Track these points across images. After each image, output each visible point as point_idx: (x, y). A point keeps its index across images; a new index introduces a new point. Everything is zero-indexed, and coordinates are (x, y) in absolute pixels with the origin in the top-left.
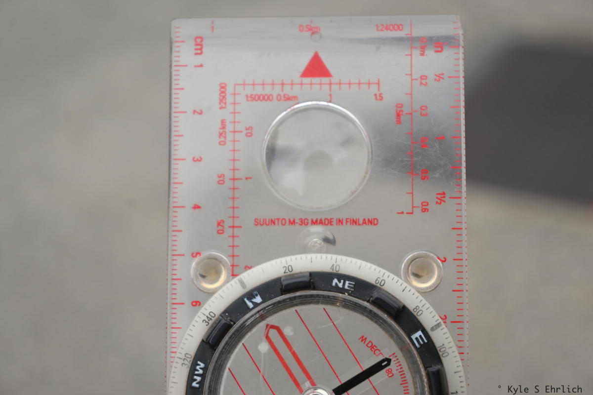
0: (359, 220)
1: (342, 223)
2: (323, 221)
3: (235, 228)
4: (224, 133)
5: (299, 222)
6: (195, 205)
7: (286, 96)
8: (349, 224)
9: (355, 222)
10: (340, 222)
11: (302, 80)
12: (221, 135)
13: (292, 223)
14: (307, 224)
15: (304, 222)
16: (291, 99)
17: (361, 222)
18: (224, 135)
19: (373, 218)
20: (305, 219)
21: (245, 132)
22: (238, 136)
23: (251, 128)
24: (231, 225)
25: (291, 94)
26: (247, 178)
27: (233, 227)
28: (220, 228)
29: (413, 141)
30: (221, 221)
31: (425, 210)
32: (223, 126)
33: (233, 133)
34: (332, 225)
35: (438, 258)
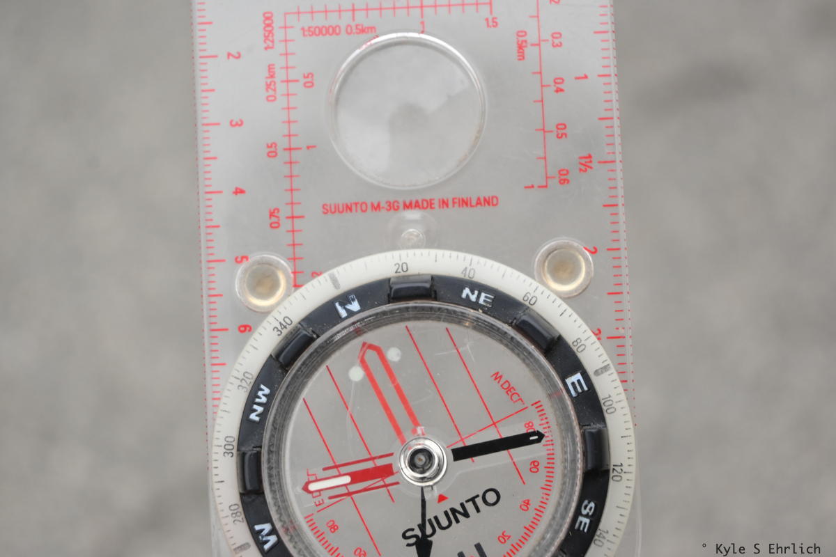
0: (470, 198)
1: (447, 206)
2: (420, 204)
3: (295, 220)
4: (273, 83)
5: (386, 206)
6: (237, 189)
7: (360, 27)
8: (456, 205)
9: (465, 203)
10: (444, 203)
12: (268, 86)
13: (377, 207)
14: (397, 209)
15: (393, 206)
16: (366, 31)
17: (474, 203)
18: (272, 87)
19: (491, 195)
20: (394, 202)
21: (303, 81)
22: (293, 87)
23: (310, 75)
24: (290, 215)
25: (367, 25)
26: (308, 148)
27: (293, 217)
28: (274, 219)
29: (543, 84)
30: (274, 210)
31: (564, 181)
32: (271, 74)
33: (285, 84)
34: (434, 208)
35: (586, 249)
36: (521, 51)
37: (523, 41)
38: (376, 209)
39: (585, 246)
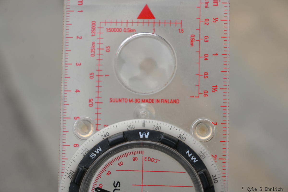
0: (168, 100)
2: (148, 101)
4: (94, 50)
6: (77, 90)
7: (129, 29)
8: (163, 102)
9: (166, 101)
10: (158, 101)
11: (138, 21)
12: (92, 50)
14: (139, 102)
15: (137, 101)
16: (132, 31)
17: (170, 102)
19: (176, 99)
20: (138, 99)
21: (106, 49)
22: (102, 52)
23: (109, 47)
25: (132, 28)
26: (106, 76)
27: (98, 103)
28: (91, 103)
29: (200, 56)
30: (91, 99)
31: (206, 95)
32: (94, 46)
33: (98, 50)
34: (154, 103)
35: (213, 123)
36: (192, 43)
37: (193, 39)
38: (131, 102)
39: (213, 122)
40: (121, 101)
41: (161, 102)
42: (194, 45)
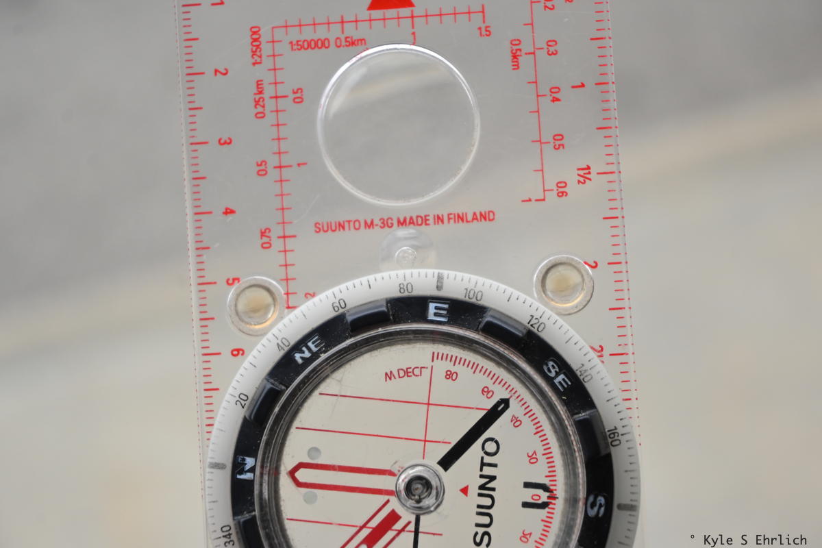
0: (466, 214)
1: (442, 221)
2: (415, 220)
3: (287, 240)
4: (261, 100)
5: (379, 223)
6: (226, 209)
7: (349, 39)
8: (452, 221)
9: (461, 218)
10: (439, 219)
11: (370, 15)
12: (257, 103)
13: (370, 225)
14: (391, 226)
15: (386, 223)
16: (356, 43)
17: (470, 218)
18: (261, 103)
19: (487, 210)
20: (388, 219)
21: (292, 96)
22: (283, 103)
23: (300, 90)
24: (281, 234)
25: (356, 37)
26: (299, 165)
27: (284, 237)
28: (265, 239)
29: (539, 94)
30: (266, 229)
31: (562, 194)
32: (260, 90)
33: (274, 100)
34: (429, 225)
36: (515, 60)
37: (517, 50)
38: (369, 227)
39: (585, 261)
40: (343, 228)
41: (449, 222)
42: (521, 65)
